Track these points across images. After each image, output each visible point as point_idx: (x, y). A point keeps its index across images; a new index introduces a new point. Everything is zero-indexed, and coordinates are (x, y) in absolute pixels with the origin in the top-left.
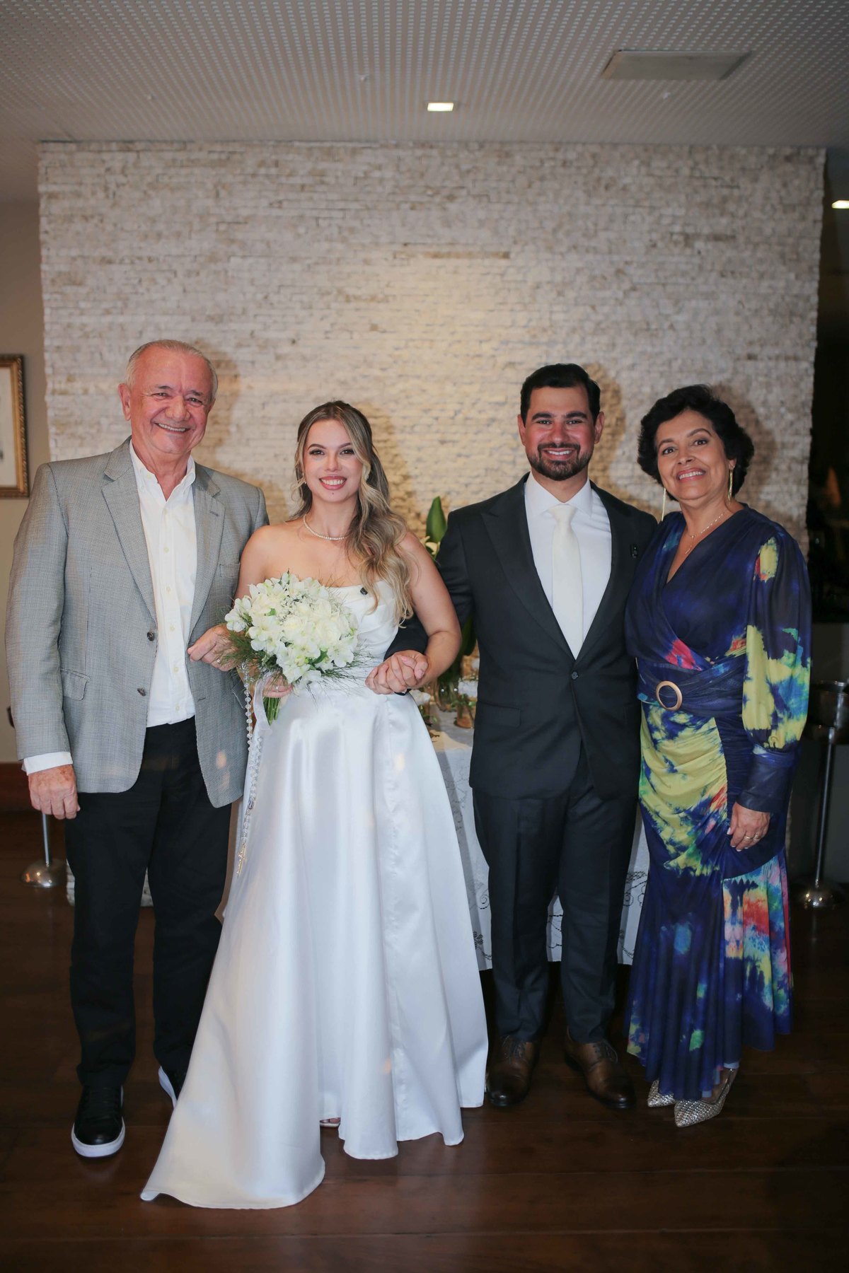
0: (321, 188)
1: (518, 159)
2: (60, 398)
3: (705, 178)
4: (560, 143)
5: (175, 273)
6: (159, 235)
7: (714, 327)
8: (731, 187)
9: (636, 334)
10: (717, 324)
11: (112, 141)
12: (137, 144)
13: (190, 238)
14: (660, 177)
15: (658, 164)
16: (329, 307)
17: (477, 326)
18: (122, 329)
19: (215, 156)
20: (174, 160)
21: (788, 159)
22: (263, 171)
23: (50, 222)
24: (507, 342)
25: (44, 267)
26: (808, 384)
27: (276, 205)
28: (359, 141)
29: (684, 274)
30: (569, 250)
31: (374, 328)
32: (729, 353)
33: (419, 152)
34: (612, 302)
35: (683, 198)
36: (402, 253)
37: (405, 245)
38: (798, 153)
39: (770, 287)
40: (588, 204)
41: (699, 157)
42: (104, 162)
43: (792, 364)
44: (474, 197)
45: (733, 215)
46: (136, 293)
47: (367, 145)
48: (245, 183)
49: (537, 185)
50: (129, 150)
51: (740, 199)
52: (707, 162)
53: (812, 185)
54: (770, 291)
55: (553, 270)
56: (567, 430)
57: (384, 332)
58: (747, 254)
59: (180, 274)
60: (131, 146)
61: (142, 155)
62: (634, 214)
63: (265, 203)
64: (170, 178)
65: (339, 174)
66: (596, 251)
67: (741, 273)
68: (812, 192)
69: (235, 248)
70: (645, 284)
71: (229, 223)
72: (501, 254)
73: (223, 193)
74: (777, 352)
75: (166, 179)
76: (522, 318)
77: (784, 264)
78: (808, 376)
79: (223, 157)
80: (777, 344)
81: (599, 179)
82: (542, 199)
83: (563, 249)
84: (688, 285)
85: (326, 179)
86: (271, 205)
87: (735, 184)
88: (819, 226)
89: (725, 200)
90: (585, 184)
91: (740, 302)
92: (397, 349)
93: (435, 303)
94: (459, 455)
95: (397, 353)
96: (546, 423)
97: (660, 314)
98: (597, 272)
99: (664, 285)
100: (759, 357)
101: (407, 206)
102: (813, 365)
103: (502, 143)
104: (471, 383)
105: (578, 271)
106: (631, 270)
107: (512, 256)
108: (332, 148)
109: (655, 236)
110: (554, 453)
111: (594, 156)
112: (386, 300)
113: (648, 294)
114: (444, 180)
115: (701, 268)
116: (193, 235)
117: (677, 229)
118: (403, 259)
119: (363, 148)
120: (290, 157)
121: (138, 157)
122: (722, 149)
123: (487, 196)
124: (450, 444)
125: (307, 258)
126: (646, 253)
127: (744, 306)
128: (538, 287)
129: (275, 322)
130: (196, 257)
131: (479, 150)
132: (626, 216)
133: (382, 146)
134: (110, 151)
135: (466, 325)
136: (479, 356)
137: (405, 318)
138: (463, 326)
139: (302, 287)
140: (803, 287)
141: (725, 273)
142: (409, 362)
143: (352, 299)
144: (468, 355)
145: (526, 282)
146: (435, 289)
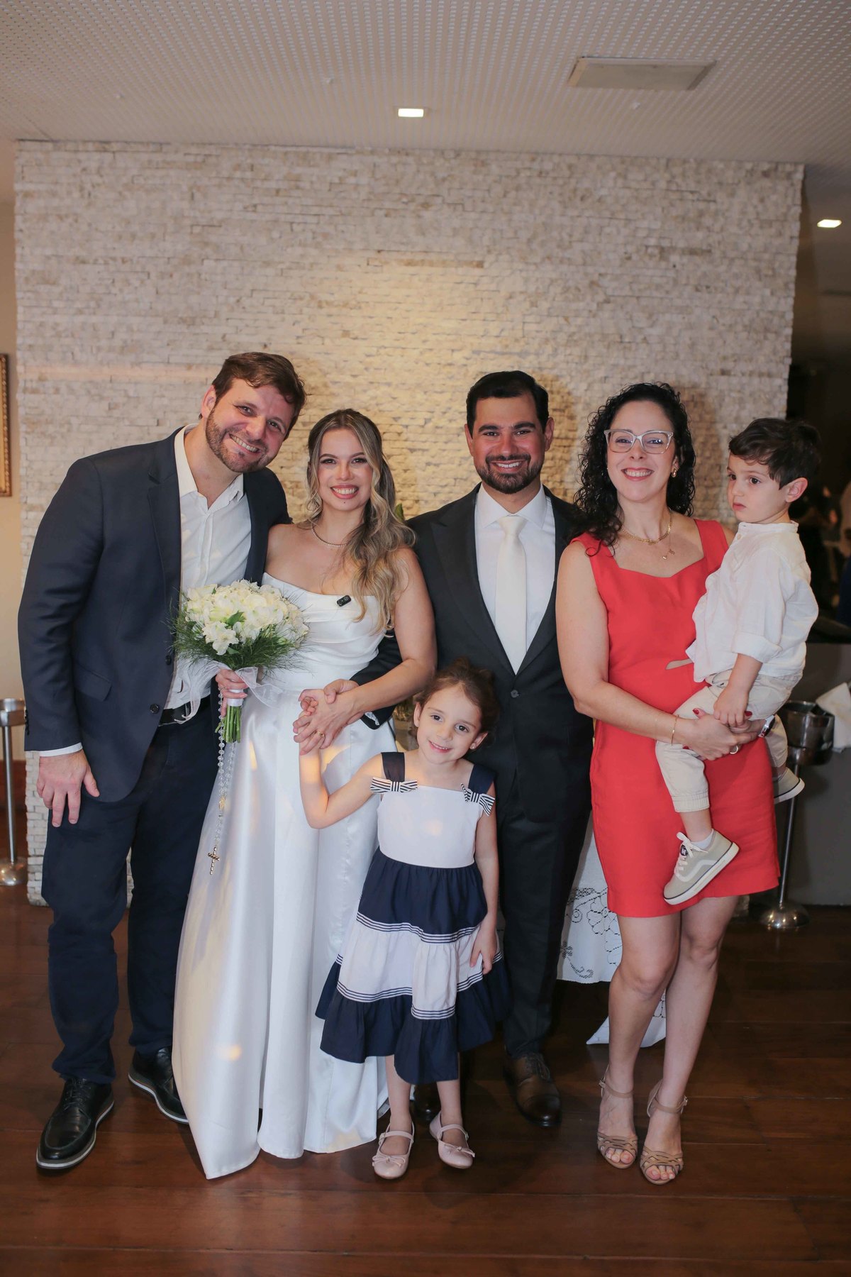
0: (296, 193)
1: (494, 168)
2: (32, 396)
3: (682, 191)
4: (537, 153)
5: (149, 274)
6: (134, 236)
7: (688, 342)
8: (709, 201)
9: (608, 347)
10: (691, 339)
11: (89, 141)
12: (113, 144)
13: (164, 240)
14: (637, 190)
15: (635, 176)
16: (301, 313)
17: (449, 335)
18: (94, 329)
19: (191, 159)
20: (150, 162)
21: (766, 174)
22: (238, 174)
23: (25, 221)
24: (477, 352)
25: (18, 266)
26: (781, 401)
27: (250, 209)
28: (336, 147)
29: (658, 287)
30: (543, 260)
31: (346, 333)
32: (703, 368)
33: (394, 159)
34: (585, 313)
35: (659, 210)
36: (376, 259)
37: (379, 251)
38: (776, 169)
39: (745, 302)
40: (563, 215)
41: (677, 170)
42: (80, 161)
43: (766, 380)
44: (449, 205)
45: (708, 229)
46: (109, 293)
47: (343, 151)
48: (220, 186)
49: (513, 194)
50: (105, 151)
51: (716, 213)
52: (684, 175)
53: (789, 201)
54: (745, 307)
55: (526, 280)
57: (356, 338)
58: (723, 268)
59: (153, 275)
60: (107, 146)
61: (117, 155)
62: (609, 225)
63: (239, 206)
64: (145, 179)
65: (314, 179)
66: (570, 262)
67: (716, 289)
68: (789, 208)
69: (209, 251)
70: (619, 296)
71: (203, 226)
72: (475, 263)
73: (198, 196)
74: (751, 368)
75: (142, 181)
76: (494, 328)
77: (760, 279)
78: (782, 393)
79: (199, 159)
80: (751, 360)
81: (575, 190)
82: (518, 208)
83: (538, 260)
84: (662, 299)
85: (301, 184)
86: (245, 208)
87: (712, 198)
88: (796, 243)
89: (701, 214)
90: (561, 194)
91: (714, 317)
92: (368, 356)
93: (407, 311)
94: (428, 464)
95: (368, 360)
96: (493, 435)
97: (633, 327)
98: (571, 283)
99: (638, 298)
100: (732, 373)
101: (382, 213)
102: (786, 382)
103: (478, 152)
104: (442, 392)
105: (552, 281)
106: (605, 282)
107: (486, 265)
108: (308, 152)
109: (630, 249)
110: (503, 465)
111: (570, 167)
112: (358, 307)
113: (622, 307)
114: (418, 188)
115: (676, 281)
116: (167, 238)
117: (652, 242)
118: (376, 266)
119: (338, 154)
120: (266, 161)
121: (114, 157)
122: (700, 162)
123: (463, 205)
124: (420, 453)
125: (280, 263)
126: (621, 266)
127: (718, 321)
128: (511, 297)
129: (247, 326)
130: (169, 258)
131: (455, 158)
132: (602, 228)
133: (358, 152)
134: (87, 151)
135: (438, 334)
136: (450, 365)
137: (378, 325)
138: (434, 334)
139: (274, 291)
140: (778, 303)
141: (699, 287)
142: (381, 369)
143: (324, 304)
144: (439, 364)
145: (499, 291)
146: (408, 296)
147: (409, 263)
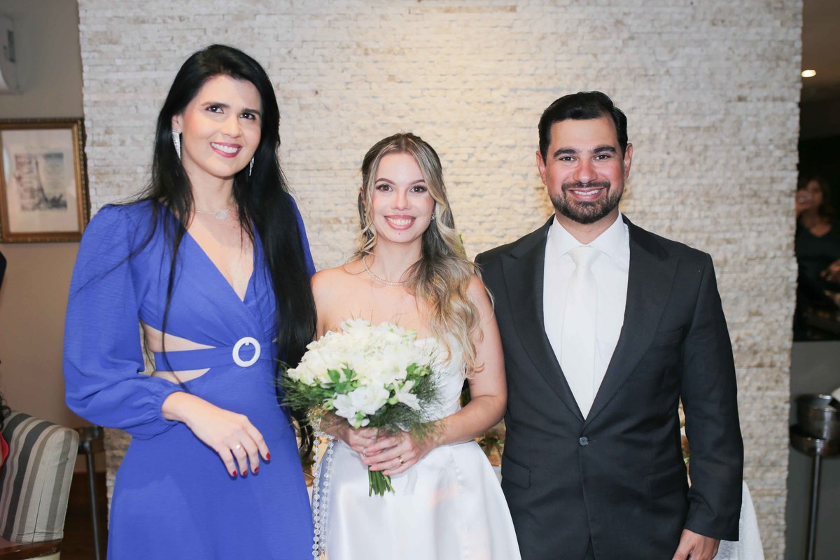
2: (99, 149)
7: (707, 72)
9: (635, 80)
10: (709, 69)
16: (349, 61)
17: (487, 75)
18: (156, 84)
24: (514, 90)
25: (82, 27)
26: (794, 123)
29: (678, 23)
31: (392, 78)
32: (722, 96)
34: (612, 50)
36: (416, 8)
37: (420, 1)
39: (758, 34)
43: (779, 104)
46: (169, 50)
54: (758, 38)
55: (556, 22)
56: (595, 167)
57: (401, 82)
67: (731, 22)
69: (260, 6)
70: (642, 33)
72: (508, 8)
74: (765, 93)
76: (528, 67)
77: (770, 12)
78: (795, 115)
80: (765, 86)
84: (682, 34)
91: (730, 48)
92: (413, 98)
93: (448, 55)
94: (473, 195)
95: (413, 101)
96: (569, 160)
97: (657, 61)
98: (598, 23)
99: (660, 34)
100: (749, 99)
102: (800, 106)
104: (482, 129)
105: (581, 22)
106: (629, 20)
107: (518, 9)
110: (580, 193)
112: (401, 52)
113: (645, 43)
115: (693, 17)
118: (417, 14)
124: (464, 185)
125: (327, 15)
126: (643, 5)
127: (733, 53)
128: (543, 38)
129: (299, 75)
130: (223, 15)
135: (477, 75)
136: (489, 103)
137: (421, 69)
138: (474, 75)
139: (324, 42)
140: (787, 33)
141: (715, 22)
142: (425, 110)
143: (370, 52)
144: (479, 102)
145: (531, 33)
146: (448, 41)
147: (448, 11)
